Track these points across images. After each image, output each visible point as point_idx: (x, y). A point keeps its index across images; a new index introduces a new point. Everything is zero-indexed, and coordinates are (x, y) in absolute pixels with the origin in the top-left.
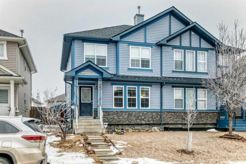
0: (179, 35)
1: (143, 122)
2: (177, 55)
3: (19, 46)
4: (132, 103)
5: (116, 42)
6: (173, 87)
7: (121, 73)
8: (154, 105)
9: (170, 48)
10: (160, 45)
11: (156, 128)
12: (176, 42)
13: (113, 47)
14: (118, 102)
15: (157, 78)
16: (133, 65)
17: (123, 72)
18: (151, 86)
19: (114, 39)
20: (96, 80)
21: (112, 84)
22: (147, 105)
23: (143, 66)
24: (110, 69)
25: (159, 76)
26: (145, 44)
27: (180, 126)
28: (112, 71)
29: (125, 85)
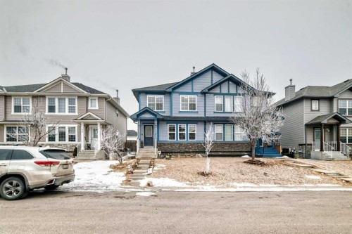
0: (219, 84)
1: (191, 150)
2: (218, 100)
3: (106, 99)
4: (182, 136)
5: (170, 93)
6: (215, 124)
7: (174, 115)
8: (199, 138)
9: (212, 95)
10: (204, 93)
11: (200, 155)
12: (217, 90)
13: (168, 96)
14: (172, 136)
15: (201, 118)
16: (183, 109)
17: (175, 114)
18: (197, 123)
19: (168, 90)
20: (153, 120)
21: (167, 123)
22: (194, 138)
23: (190, 109)
24: (165, 112)
25: (203, 116)
26: (193, 93)
27: (220, 153)
28: (167, 114)
29: (177, 124)
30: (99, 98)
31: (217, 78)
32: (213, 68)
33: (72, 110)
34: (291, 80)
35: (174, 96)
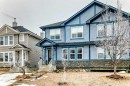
3: (29, 34)
8: (85, 57)
12: (99, 20)
25: (88, 41)
30: (25, 34)
31: (99, 10)
32: (96, 4)
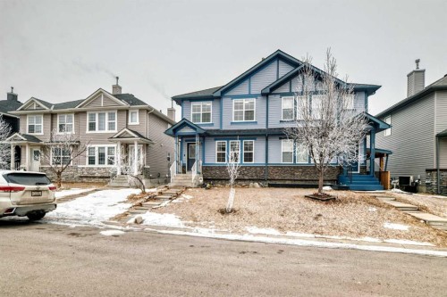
0: (289, 79)
1: (246, 178)
2: (287, 103)
3: (148, 111)
5: (219, 98)
6: (281, 138)
7: (224, 128)
8: (258, 159)
9: (278, 96)
10: (265, 95)
11: (256, 184)
12: (285, 89)
13: (216, 102)
14: (221, 157)
15: (260, 130)
16: (236, 118)
17: (227, 126)
18: (255, 139)
19: (215, 95)
20: (194, 136)
21: (216, 140)
22: (251, 160)
23: (247, 118)
24: (213, 124)
25: (264, 127)
26: (249, 96)
27: (287, 182)
28: (216, 127)
29: (228, 140)
30: (141, 110)
31: (285, 70)
32: (279, 57)
33: (111, 126)
34: (417, 61)
35: (225, 101)
